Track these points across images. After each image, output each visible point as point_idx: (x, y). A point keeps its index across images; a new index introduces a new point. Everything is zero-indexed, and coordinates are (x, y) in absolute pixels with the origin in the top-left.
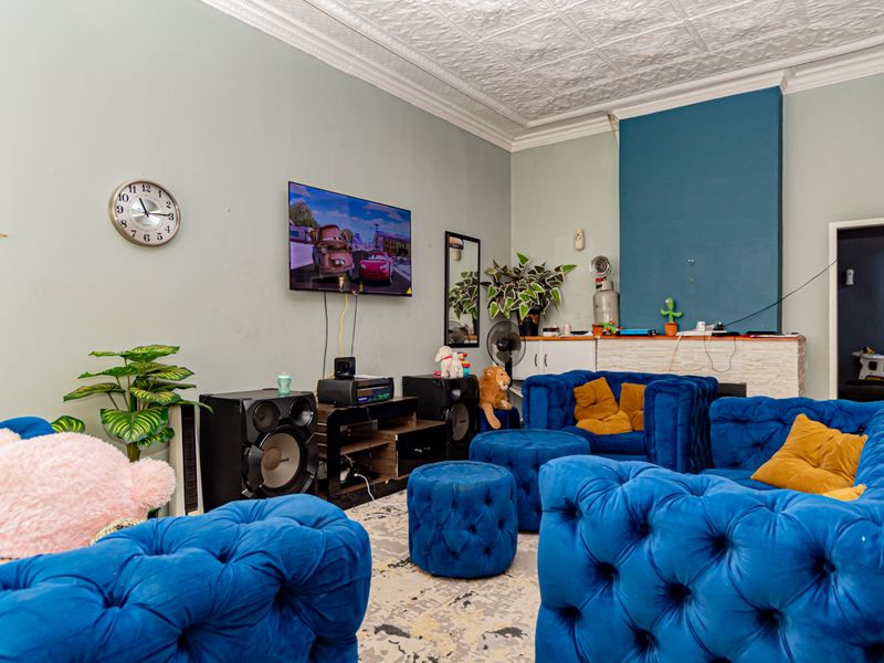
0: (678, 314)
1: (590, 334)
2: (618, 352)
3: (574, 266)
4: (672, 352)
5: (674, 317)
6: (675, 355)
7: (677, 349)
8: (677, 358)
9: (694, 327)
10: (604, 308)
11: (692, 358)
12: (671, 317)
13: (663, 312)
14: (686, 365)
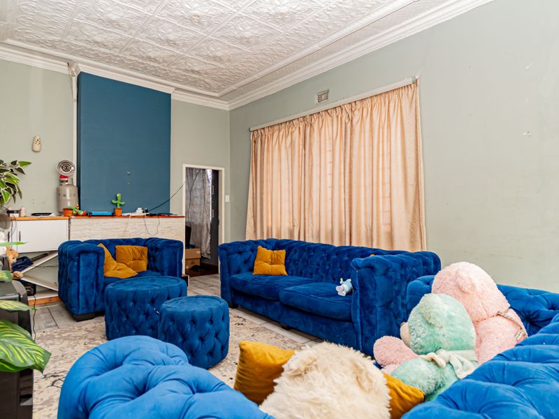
0: (123, 203)
1: (53, 215)
2: (87, 227)
3: (29, 163)
4: (125, 226)
5: (120, 205)
6: (126, 227)
7: (127, 224)
8: (127, 229)
9: (135, 211)
10: (68, 198)
11: (136, 228)
12: (118, 205)
13: (114, 201)
14: (132, 233)
